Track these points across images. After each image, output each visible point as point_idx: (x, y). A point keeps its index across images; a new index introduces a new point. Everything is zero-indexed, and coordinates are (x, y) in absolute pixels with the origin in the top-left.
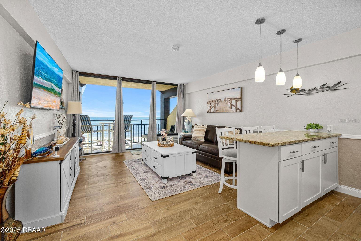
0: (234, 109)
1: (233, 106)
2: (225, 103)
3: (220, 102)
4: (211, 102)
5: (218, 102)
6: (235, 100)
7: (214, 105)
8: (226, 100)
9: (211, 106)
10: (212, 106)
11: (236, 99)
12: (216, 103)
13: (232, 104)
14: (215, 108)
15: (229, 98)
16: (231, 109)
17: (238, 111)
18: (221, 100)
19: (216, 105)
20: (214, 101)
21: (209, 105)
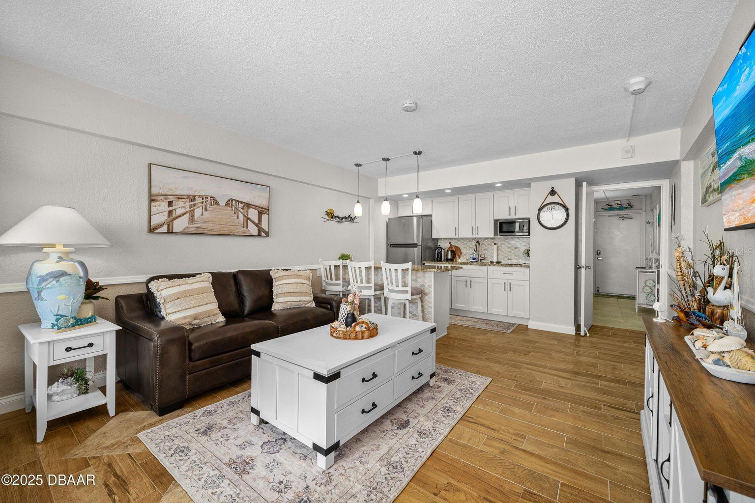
0: (253, 229)
1: (253, 222)
2: (230, 211)
3: (211, 205)
4: (171, 198)
5: (206, 205)
6: (256, 209)
7: (188, 209)
8: (232, 205)
9: (170, 213)
10: (179, 211)
11: (259, 209)
12: (194, 205)
13: (248, 218)
14: (192, 220)
15: (242, 202)
16: (245, 229)
17: (263, 234)
18: (215, 200)
19: (198, 212)
20: (188, 197)
21: (159, 206)
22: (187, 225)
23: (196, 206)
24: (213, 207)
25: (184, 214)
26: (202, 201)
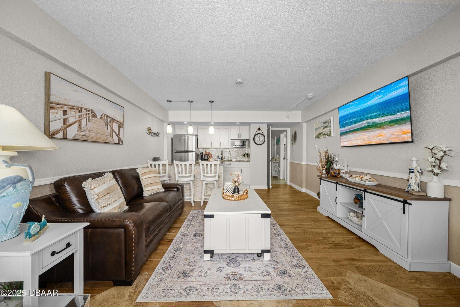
0: (115, 139)
2: (103, 123)
3: (92, 117)
4: (66, 108)
5: (89, 117)
6: (117, 124)
7: (77, 119)
8: (104, 119)
9: (65, 120)
10: (71, 120)
11: (119, 123)
13: (113, 130)
14: (80, 129)
15: (110, 117)
16: (111, 138)
17: (121, 143)
18: (95, 113)
19: (84, 122)
20: (78, 108)
21: (57, 113)
22: (76, 132)
23: (83, 117)
24: (93, 119)
25: (75, 123)
26: (86, 113)
